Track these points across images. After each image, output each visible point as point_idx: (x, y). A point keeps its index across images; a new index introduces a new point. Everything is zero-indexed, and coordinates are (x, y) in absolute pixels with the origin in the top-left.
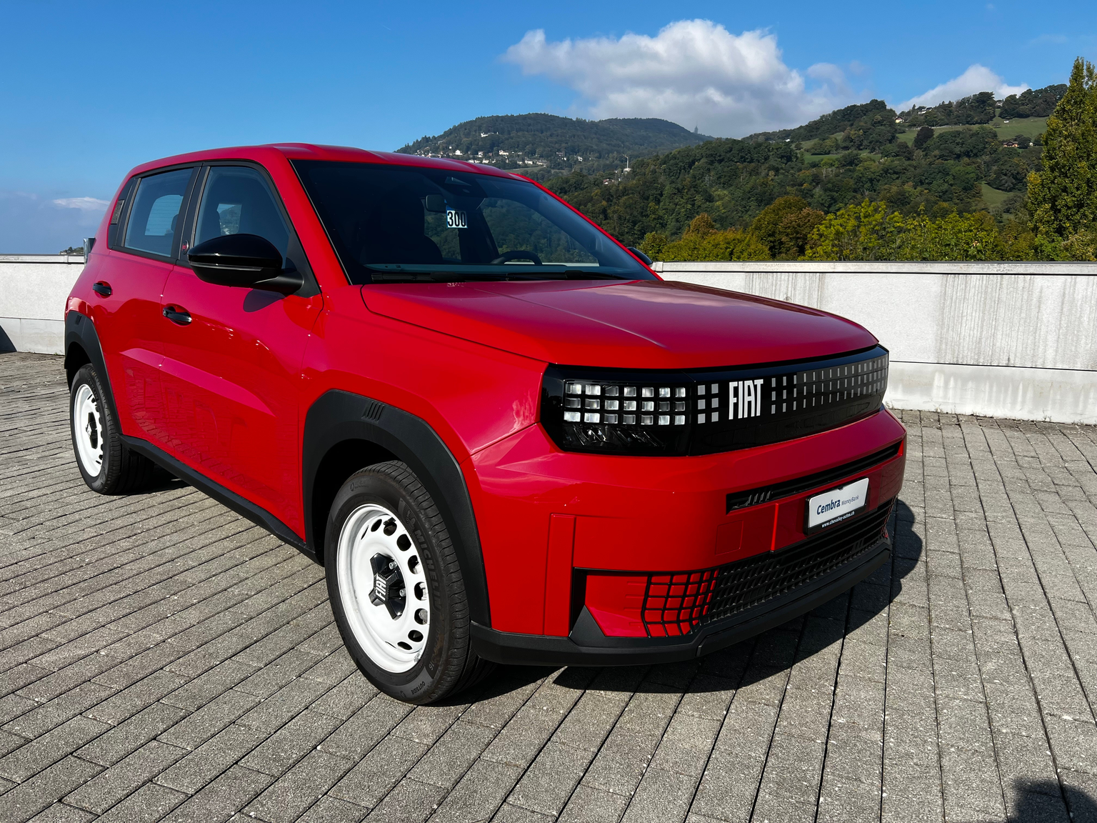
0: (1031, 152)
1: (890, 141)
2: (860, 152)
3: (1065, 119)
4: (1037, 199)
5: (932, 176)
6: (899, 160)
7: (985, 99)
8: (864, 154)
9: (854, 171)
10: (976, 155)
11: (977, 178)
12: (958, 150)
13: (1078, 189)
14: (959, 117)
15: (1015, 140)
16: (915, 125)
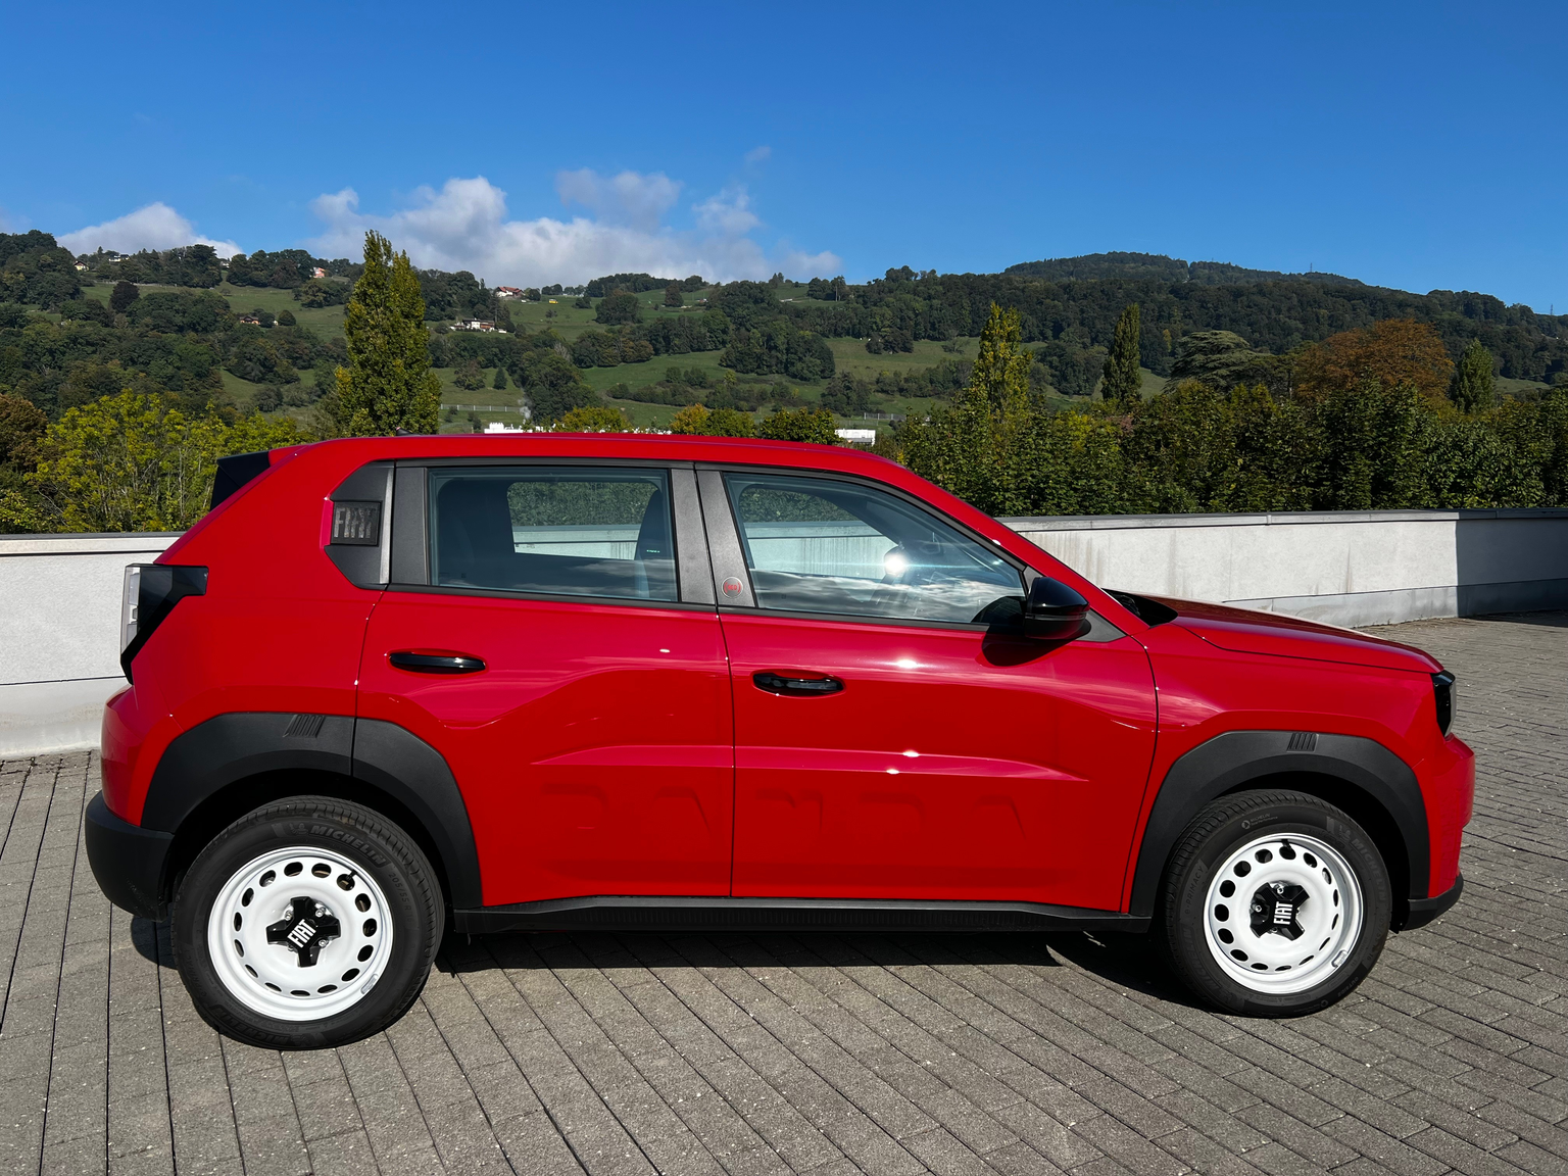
0: (277, 333)
1: (73, 296)
2: (24, 306)
3: (368, 305)
4: (350, 401)
5: (148, 353)
6: (90, 325)
7: (205, 255)
8: (32, 311)
9: (19, 335)
10: (205, 330)
11: (213, 362)
12: (178, 319)
13: (397, 392)
14: (172, 274)
15: (254, 315)
16: (107, 277)
